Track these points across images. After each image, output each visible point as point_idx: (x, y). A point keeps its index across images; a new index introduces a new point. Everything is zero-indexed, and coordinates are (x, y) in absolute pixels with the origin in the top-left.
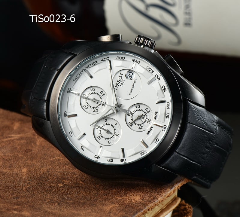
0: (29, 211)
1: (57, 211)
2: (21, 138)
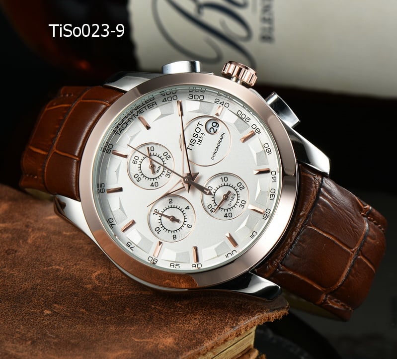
2: (5, 230)
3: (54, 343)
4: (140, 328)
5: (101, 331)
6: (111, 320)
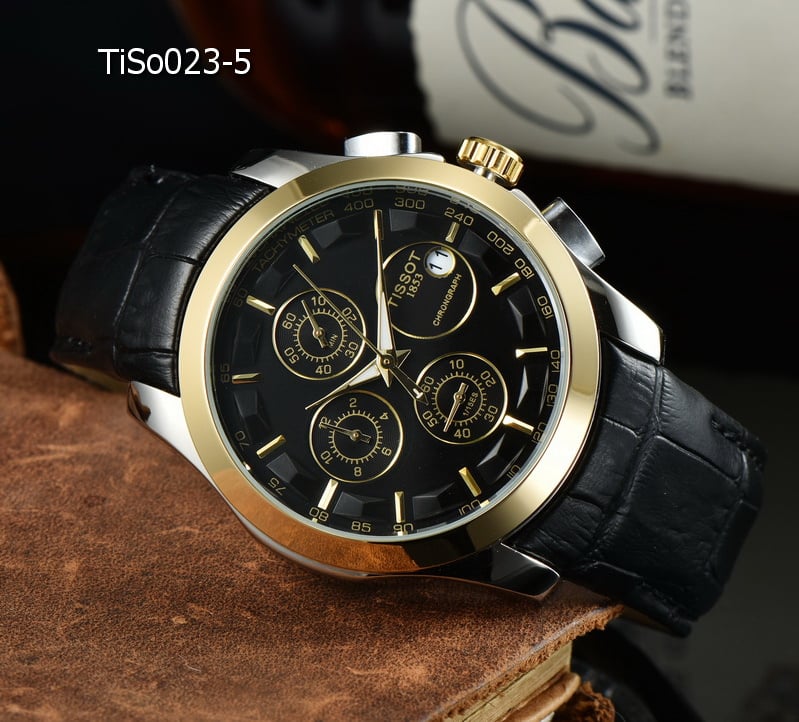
0: (61, 706)
1: (149, 708)
2: (78, 458)
3: (200, 684)
4: (359, 646)
5: (286, 656)
6: (302, 632)
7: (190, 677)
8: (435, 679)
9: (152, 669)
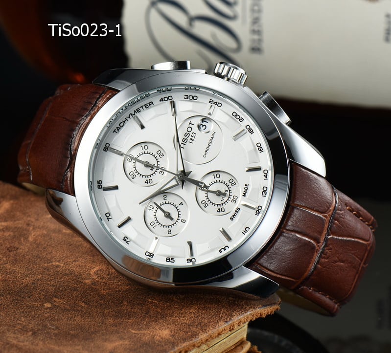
1: (26, 343)
2: (7, 229)
3: (54, 334)
4: (137, 320)
5: (99, 323)
6: (109, 313)
7: (49, 331)
8: (173, 336)
9: (31, 326)
